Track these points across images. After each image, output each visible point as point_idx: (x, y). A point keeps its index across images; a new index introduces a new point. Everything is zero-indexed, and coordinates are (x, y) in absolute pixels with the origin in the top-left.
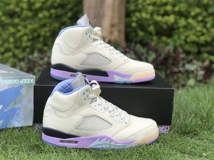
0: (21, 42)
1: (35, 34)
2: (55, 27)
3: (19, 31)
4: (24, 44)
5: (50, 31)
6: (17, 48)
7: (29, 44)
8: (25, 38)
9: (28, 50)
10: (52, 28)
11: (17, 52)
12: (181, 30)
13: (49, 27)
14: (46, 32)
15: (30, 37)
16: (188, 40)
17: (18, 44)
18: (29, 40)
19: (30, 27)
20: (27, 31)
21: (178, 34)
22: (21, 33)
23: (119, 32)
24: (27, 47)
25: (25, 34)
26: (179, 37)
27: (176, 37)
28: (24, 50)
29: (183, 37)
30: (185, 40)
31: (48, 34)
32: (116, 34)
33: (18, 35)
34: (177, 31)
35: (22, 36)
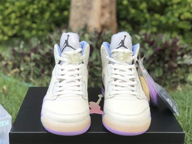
0: (10, 19)
1: (23, 12)
2: (43, 5)
3: (7, 8)
4: (13, 22)
5: (38, 8)
6: (5, 25)
7: (17, 21)
8: (13, 16)
9: (17, 28)
10: (40, 5)
11: (6, 29)
12: (175, 7)
13: (38, 4)
14: (34, 9)
15: (18, 14)
16: (182, 17)
17: (7, 21)
18: (17, 17)
19: (17, 4)
20: (15, 8)
21: (172, 10)
22: (9, 10)
23: (111, 13)
24: (15, 24)
25: (13, 12)
26: (173, 14)
27: (169, 14)
28: (13, 27)
29: (177, 15)
30: (179, 18)
31: (36, 12)
32: (107, 15)
33: (6, 12)
34: (170, 8)
35: (10, 14)
